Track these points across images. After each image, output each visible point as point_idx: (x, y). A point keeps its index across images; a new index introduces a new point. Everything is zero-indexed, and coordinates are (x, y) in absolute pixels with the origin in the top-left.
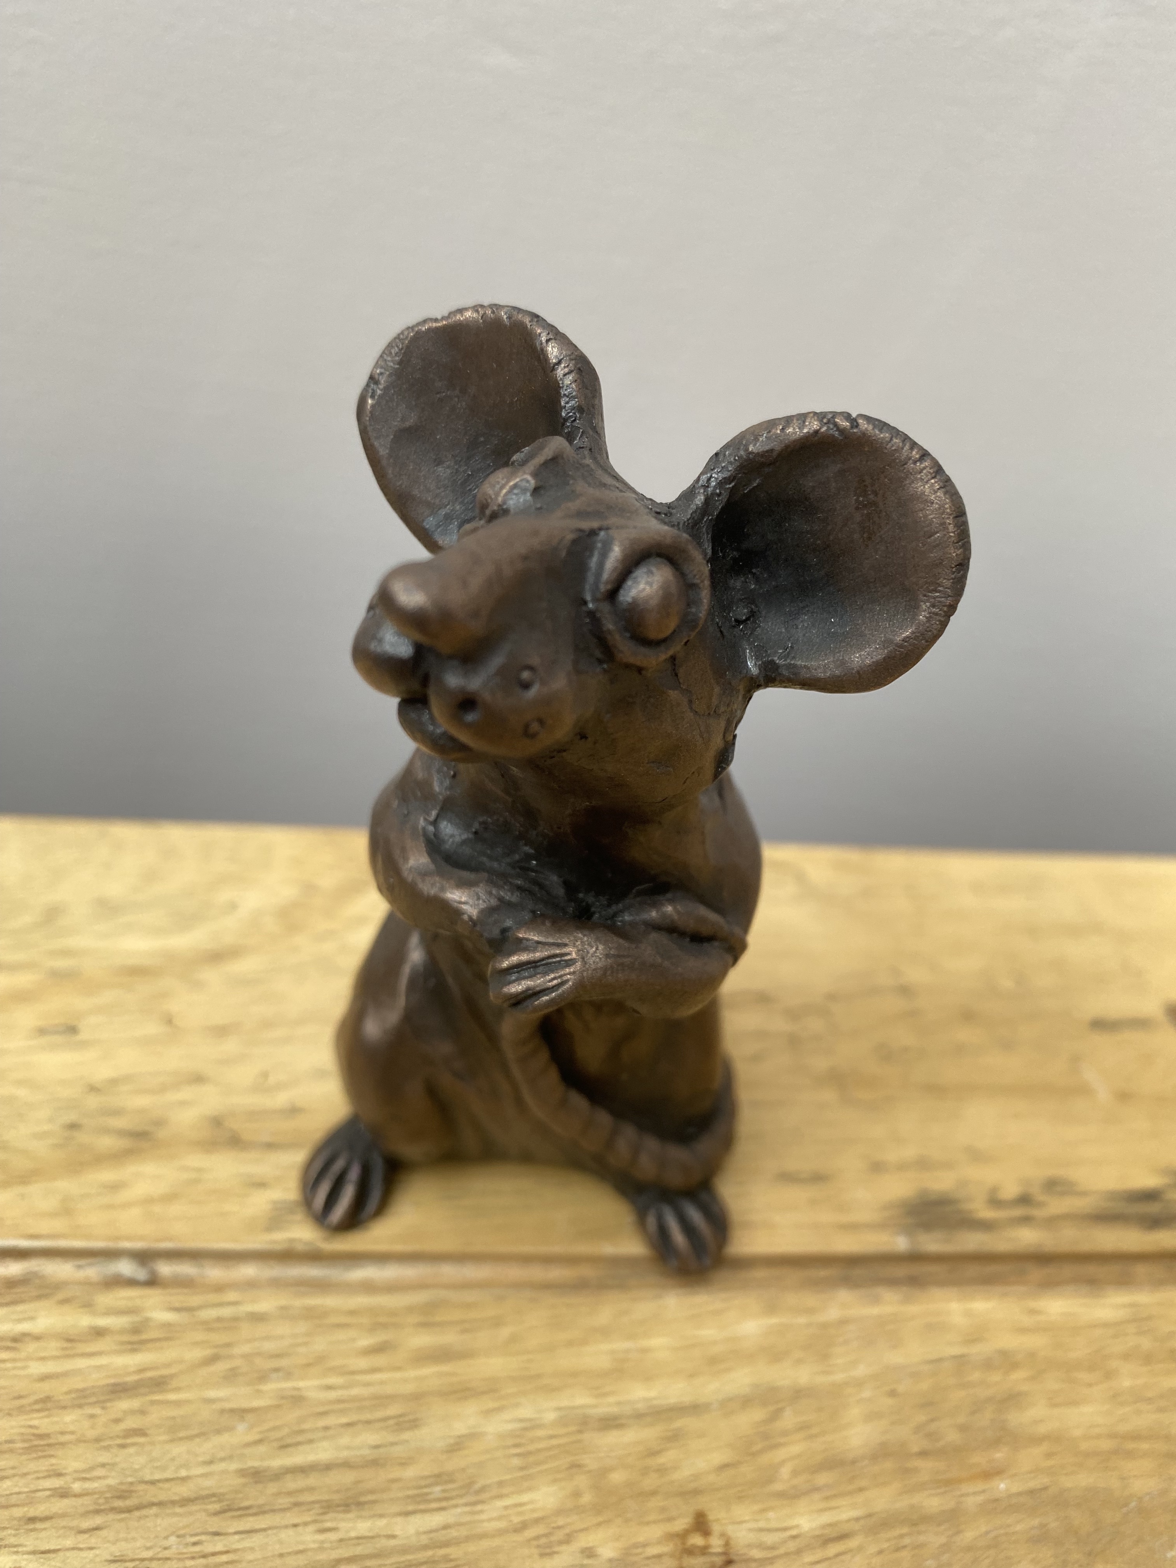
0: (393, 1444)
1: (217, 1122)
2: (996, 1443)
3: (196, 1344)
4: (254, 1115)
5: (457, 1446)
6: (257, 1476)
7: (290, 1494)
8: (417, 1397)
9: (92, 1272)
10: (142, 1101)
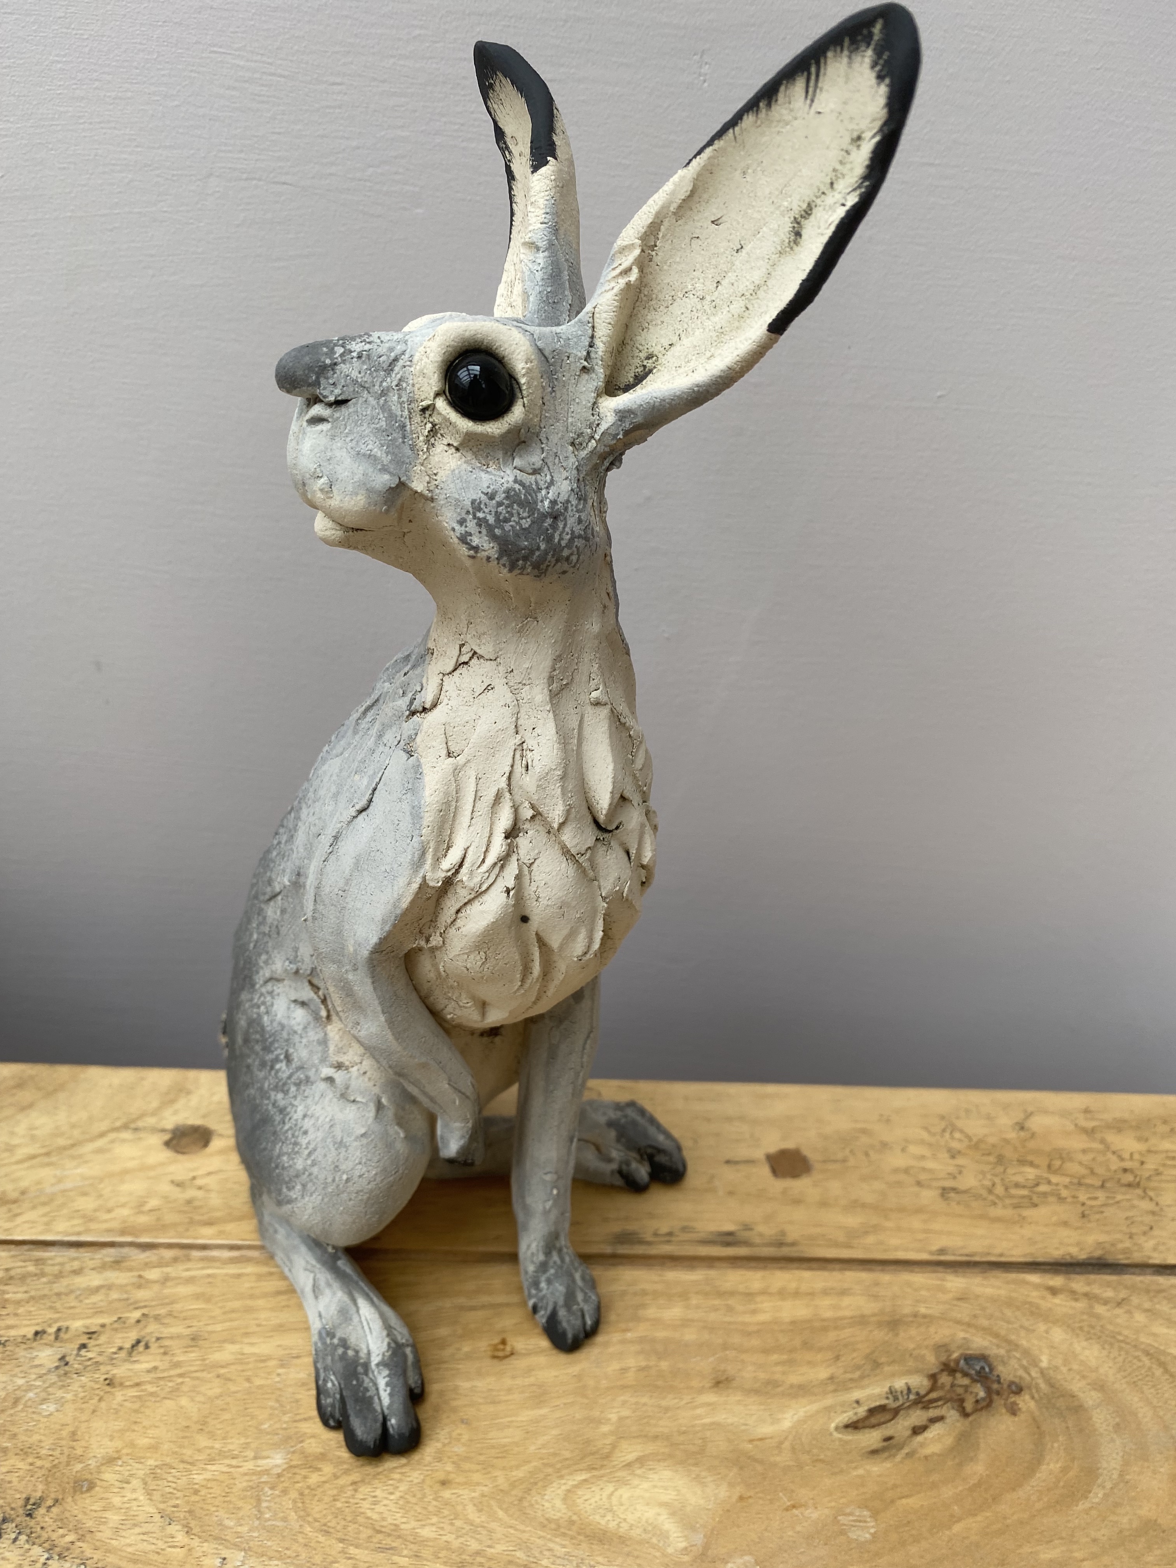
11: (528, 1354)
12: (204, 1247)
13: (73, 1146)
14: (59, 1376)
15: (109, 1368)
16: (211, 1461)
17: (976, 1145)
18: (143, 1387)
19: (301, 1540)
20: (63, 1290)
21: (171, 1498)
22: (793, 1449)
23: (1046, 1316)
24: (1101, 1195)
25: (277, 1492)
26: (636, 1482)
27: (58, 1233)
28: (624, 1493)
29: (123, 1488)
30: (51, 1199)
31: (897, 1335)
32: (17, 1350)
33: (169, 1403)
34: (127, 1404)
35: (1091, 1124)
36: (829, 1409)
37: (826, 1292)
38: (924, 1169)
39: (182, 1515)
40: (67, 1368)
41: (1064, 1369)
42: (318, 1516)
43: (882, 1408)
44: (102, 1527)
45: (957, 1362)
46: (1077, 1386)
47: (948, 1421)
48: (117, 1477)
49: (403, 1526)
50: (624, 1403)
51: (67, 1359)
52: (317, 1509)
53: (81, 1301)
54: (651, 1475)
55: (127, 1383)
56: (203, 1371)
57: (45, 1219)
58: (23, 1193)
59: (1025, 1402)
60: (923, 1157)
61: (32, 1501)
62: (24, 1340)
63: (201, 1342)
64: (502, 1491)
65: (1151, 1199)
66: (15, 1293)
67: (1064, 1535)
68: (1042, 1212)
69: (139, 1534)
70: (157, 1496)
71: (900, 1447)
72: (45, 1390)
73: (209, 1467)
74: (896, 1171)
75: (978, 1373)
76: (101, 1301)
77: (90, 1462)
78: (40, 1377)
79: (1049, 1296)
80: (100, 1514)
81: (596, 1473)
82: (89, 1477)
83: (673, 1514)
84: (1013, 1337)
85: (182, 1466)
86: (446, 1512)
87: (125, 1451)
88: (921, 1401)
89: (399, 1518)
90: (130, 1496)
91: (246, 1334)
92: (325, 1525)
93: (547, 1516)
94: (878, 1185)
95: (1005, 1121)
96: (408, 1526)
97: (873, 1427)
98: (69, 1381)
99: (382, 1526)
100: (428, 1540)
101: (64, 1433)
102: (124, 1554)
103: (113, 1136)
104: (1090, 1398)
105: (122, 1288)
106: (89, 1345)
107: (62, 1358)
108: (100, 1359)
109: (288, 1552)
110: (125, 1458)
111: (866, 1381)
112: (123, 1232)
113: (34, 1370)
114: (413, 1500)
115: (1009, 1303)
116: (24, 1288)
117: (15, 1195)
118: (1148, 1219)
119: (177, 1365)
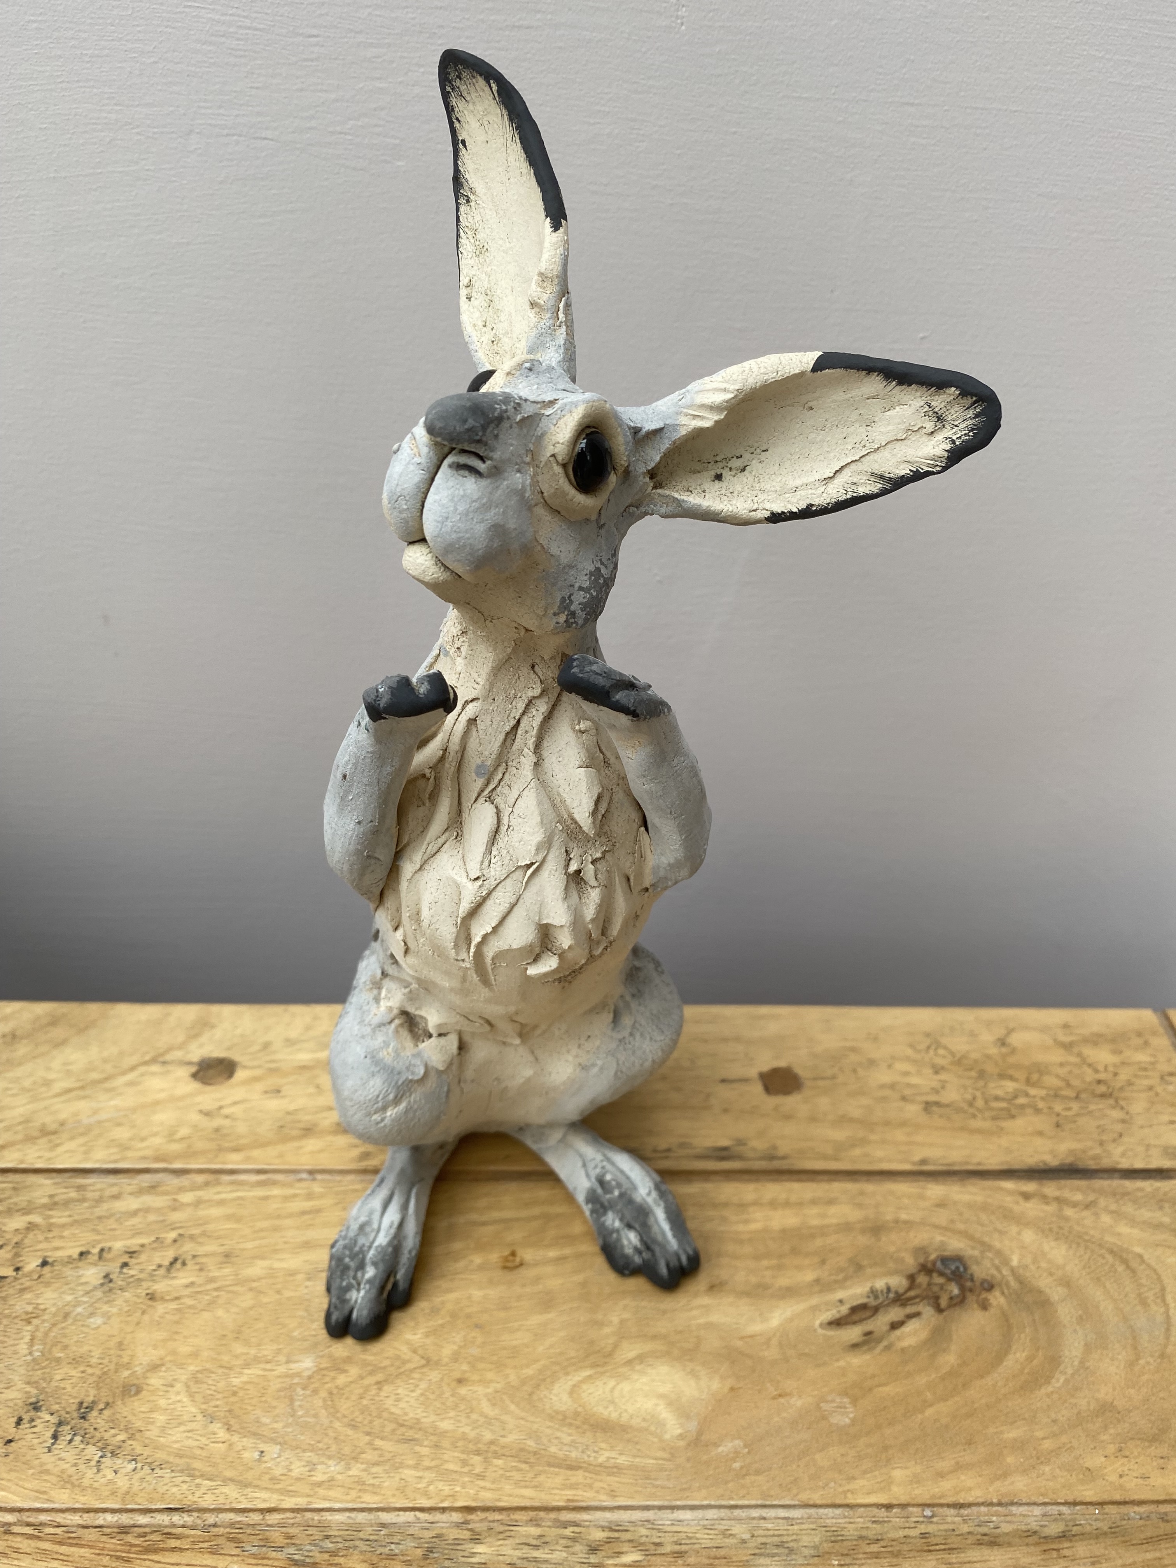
9: (291, 1177)
10: (308, 1118)
11: (536, 1264)
12: (233, 1172)
13: (106, 1079)
14: (104, 1293)
15: (150, 1284)
16: (247, 1365)
17: (959, 1061)
18: (183, 1301)
19: (331, 1434)
20: (104, 1214)
21: (212, 1400)
22: (780, 1344)
23: (1019, 1220)
24: (1075, 1106)
25: (308, 1392)
26: (635, 1376)
27: (97, 1161)
28: (626, 1386)
29: (167, 1391)
30: (88, 1129)
31: (879, 1240)
32: (64, 1269)
33: (206, 1315)
34: (167, 1316)
35: (1067, 1039)
36: (814, 1309)
37: (814, 1202)
38: (909, 1085)
39: (222, 1414)
40: (111, 1285)
41: (1033, 1267)
42: (345, 1413)
43: (863, 1307)
44: (150, 1427)
45: (934, 1263)
46: (1044, 1283)
47: (925, 1316)
48: (162, 1382)
49: (424, 1420)
50: (625, 1307)
51: (111, 1276)
52: (344, 1406)
53: (121, 1224)
54: (650, 1371)
55: (168, 1298)
56: (236, 1285)
57: (83, 1148)
58: (62, 1124)
59: (997, 1299)
60: (907, 1074)
61: (85, 1405)
62: (70, 1261)
63: (234, 1259)
64: (513, 1387)
65: (1122, 1108)
66: (59, 1217)
67: (1027, 1416)
68: (1019, 1123)
69: (184, 1432)
70: (198, 1397)
71: (879, 1340)
72: (92, 1305)
73: (246, 1371)
74: (882, 1086)
75: (953, 1273)
76: (140, 1223)
77: (137, 1369)
78: (87, 1293)
79: (1021, 1201)
80: (148, 1415)
81: (599, 1369)
82: (136, 1382)
83: (670, 1404)
84: (986, 1239)
85: (220, 1371)
86: (462, 1407)
87: (168, 1358)
88: (900, 1299)
89: (420, 1413)
90: (174, 1398)
91: (276, 1251)
92: (352, 1420)
93: (555, 1408)
94: (865, 1101)
95: (987, 1037)
96: (428, 1420)
97: (855, 1323)
98: (114, 1296)
99: (405, 1420)
100: (447, 1432)
101: (112, 1344)
102: (171, 1450)
103: (142, 1069)
104: (1056, 1293)
105: (158, 1210)
106: (130, 1264)
107: (107, 1276)
108: (141, 1276)
109: (320, 1445)
110: (168, 1365)
111: (849, 1283)
112: (157, 1159)
113: (80, 1288)
114: (432, 1397)
115: (984, 1207)
116: (67, 1213)
117: (53, 1127)
118: (1119, 1127)
119: (212, 1280)
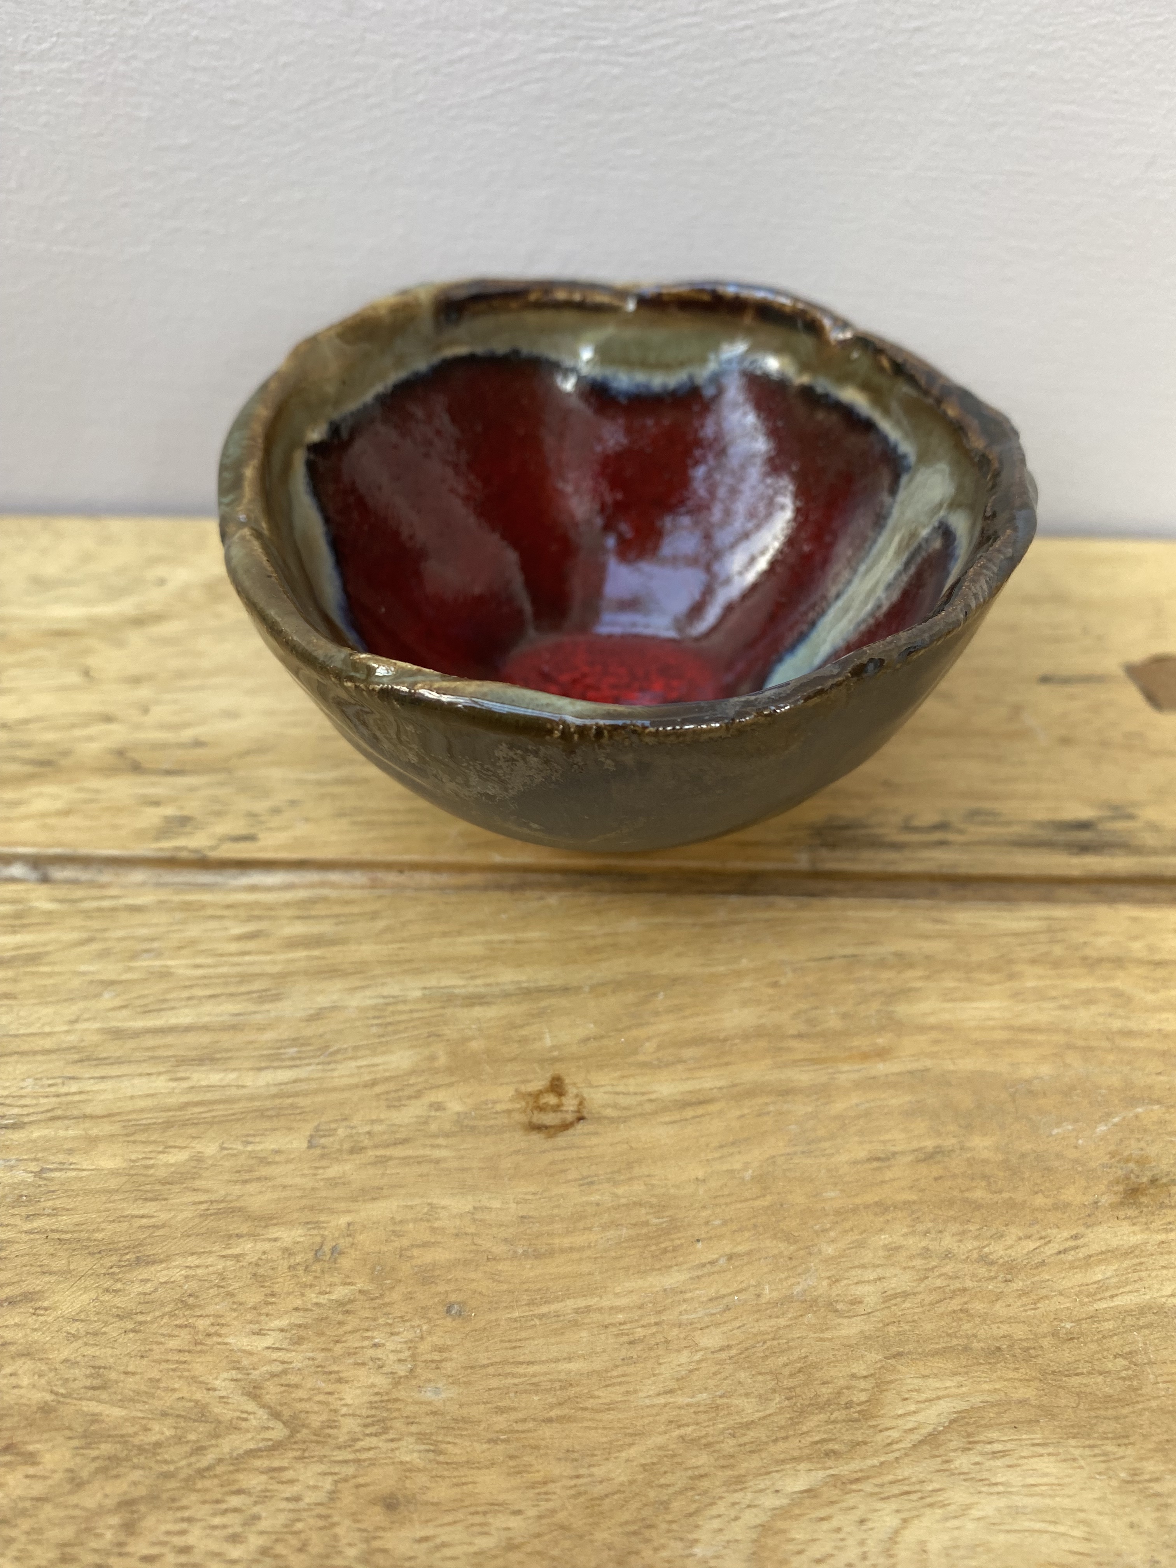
0: (255, 1013)
1: (120, 753)
2: (881, 1029)
3: (73, 929)
4: (157, 746)
5: (317, 1016)
6: (117, 1034)
7: (148, 1049)
8: (283, 977)
10: (51, 736)
28: (930, 1533)
50: (890, 1252)
54: (1002, 1474)
81: (836, 1469)
